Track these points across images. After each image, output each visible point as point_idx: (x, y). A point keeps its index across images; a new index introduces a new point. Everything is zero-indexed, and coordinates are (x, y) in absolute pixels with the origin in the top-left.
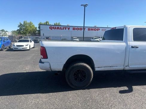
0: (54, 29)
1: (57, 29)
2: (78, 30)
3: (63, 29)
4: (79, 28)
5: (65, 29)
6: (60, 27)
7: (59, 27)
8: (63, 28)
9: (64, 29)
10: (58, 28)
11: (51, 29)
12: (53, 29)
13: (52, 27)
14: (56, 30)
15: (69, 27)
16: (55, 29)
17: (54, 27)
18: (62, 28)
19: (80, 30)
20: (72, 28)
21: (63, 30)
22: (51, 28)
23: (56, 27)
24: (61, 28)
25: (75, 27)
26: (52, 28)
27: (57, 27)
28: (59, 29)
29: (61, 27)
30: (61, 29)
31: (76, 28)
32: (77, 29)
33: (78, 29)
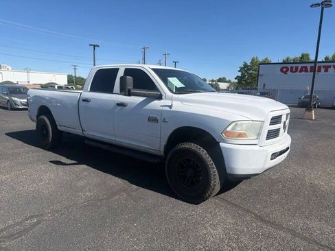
0: (292, 71)
1: (301, 71)
3: (319, 71)
5: (326, 70)
6: (309, 66)
7: (306, 68)
8: (319, 67)
9: (323, 70)
10: (304, 69)
11: (285, 73)
12: (289, 72)
13: (287, 68)
14: (297, 73)
16: (296, 71)
17: (292, 68)
22: (285, 70)
23: (297, 68)
26: (287, 70)
27: (302, 67)
28: (306, 71)
29: (312, 65)
30: (312, 71)
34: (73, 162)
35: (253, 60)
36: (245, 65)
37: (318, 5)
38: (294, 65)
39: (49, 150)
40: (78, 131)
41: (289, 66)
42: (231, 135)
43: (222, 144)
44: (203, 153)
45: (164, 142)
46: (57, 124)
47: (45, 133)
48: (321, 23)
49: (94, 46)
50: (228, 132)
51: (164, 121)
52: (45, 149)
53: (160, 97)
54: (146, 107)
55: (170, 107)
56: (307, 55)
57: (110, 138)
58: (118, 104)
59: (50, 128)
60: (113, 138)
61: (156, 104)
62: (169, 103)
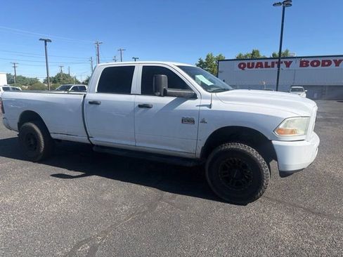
0: (249, 67)
1: (257, 67)
2: (318, 65)
3: (273, 66)
4: (320, 60)
5: (279, 66)
6: (263, 62)
7: (261, 63)
8: (273, 63)
9: (276, 65)
10: (259, 65)
11: (243, 69)
12: (246, 68)
13: (243, 64)
14: (254, 69)
15: (288, 60)
16: (253, 67)
17: (249, 64)
18: (270, 64)
19: (323, 65)
20: (298, 61)
21: (272, 69)
22: (242, 66)
23: (253, 64)
24: (266, 63)
25: (306, 59)
26: (244, 67)
27: (258, 63)
28: (262, 67)
29: (266, 61)
30: (267, 66)
31: (310, 60)
32: (312, 65)
33: (315, 64)
34: (80, 173)
35: (208, 56)
36: (201, 62)
37: (280, 4)
38: (251, 62)
39: (40, 162)
40: (82, 138)
41: (246, 62)
42: (283, 132)
43: (274, 142)
44: (253, 152)
45: (202, 144)
46: (50, 132)
47: (32, 142)
48: (283, 21)
49: (46, 41)
50: (280, 129)
51: (203, 121)
52: (34, 162)
53: (194, 97)
54: (177, 108)
55: (210, 106)
56: (258, 51)
57: (129, 143)
58: (140, 106)
59: (41, 137)
60: (133, 144)
61: (189, 104)
62: (208, 102)
